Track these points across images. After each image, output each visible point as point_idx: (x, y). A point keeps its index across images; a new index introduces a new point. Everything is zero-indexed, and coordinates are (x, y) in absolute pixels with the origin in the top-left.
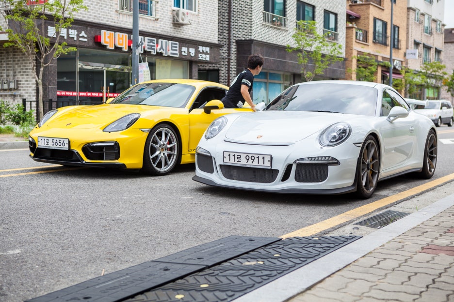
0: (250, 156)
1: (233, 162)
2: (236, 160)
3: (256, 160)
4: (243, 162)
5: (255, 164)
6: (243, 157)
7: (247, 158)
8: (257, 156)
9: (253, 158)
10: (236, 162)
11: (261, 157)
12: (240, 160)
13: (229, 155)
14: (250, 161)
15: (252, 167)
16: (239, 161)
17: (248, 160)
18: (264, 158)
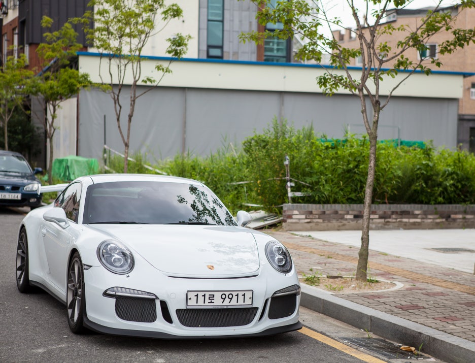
0: (227, 294)
1: (203, 304)
2: (207, 300)
3: (235, 298)
4: (218, 303)
5: (234, 304)
6: (218, 296)
7: (224, 297)
8: (236, 293)
9: (230, 296)
10: (207, 303)
11: (241, 294)
12: (213, 301)
13: (197, 296)
14: (227, 300)
15: (229, 307)
16: (211, 302)
17: (224, 299)
18: (244, 295)
